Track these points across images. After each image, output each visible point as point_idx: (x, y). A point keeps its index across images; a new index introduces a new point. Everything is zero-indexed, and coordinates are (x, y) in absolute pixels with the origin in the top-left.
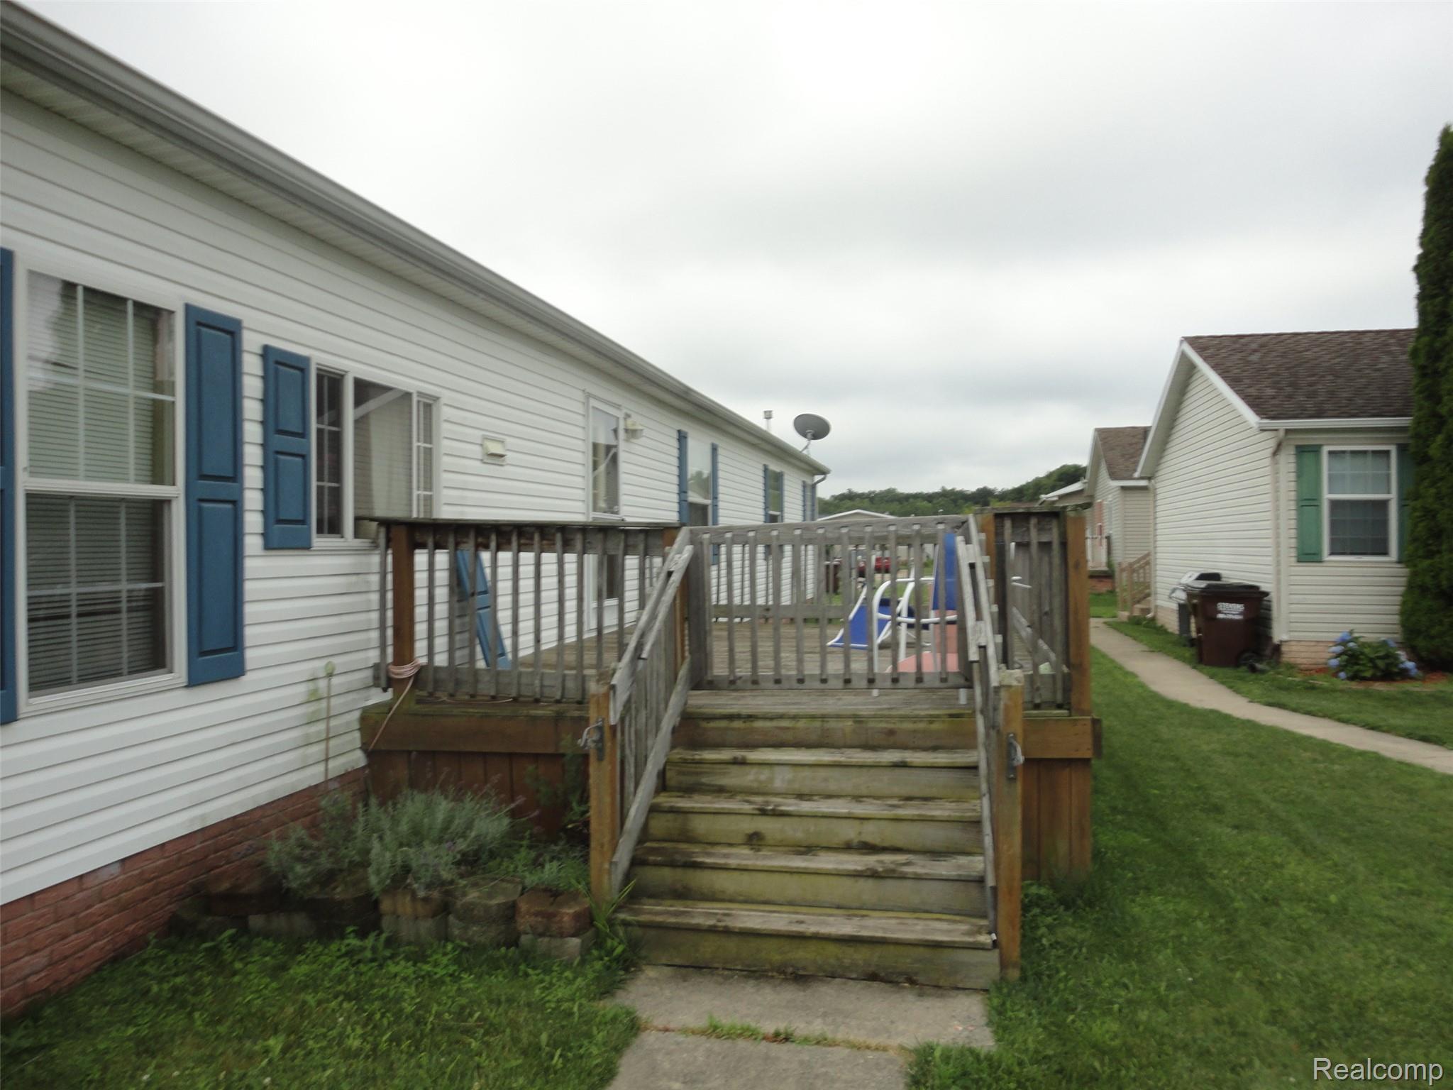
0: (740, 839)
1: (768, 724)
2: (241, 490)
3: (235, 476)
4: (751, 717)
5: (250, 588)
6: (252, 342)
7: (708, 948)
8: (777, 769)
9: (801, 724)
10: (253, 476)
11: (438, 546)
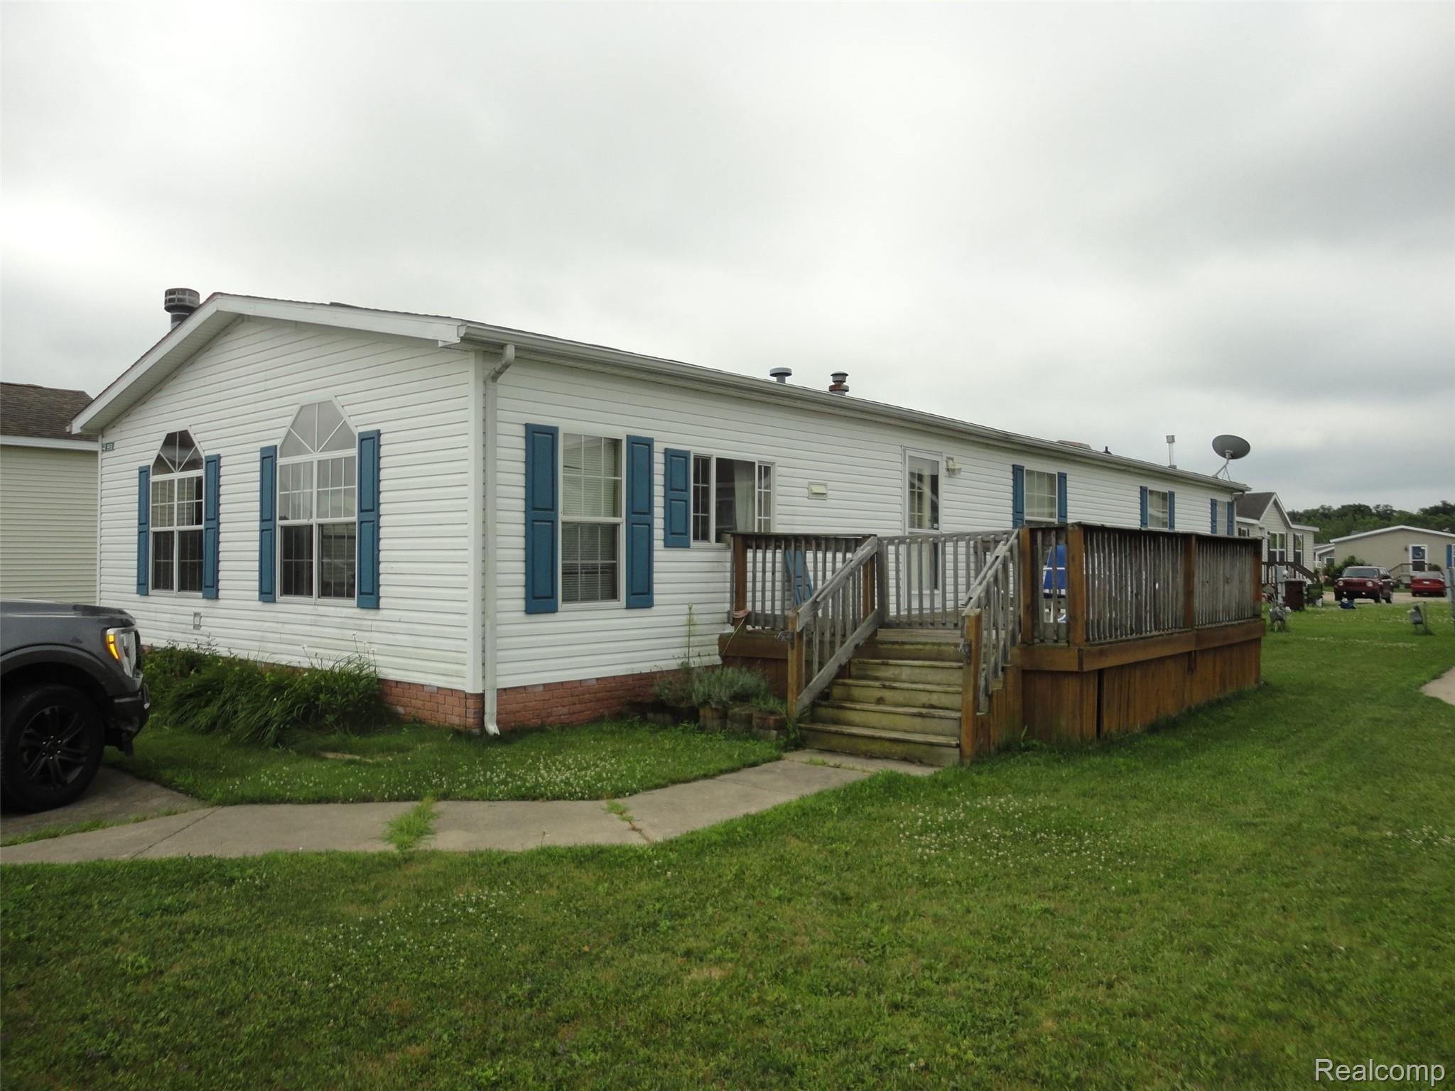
0: (873, 701)
1: (911, 647)
2: (652, 518)
3: (649, 511)
4: (903, 643)
5: (657, 566)
6: (659, 448)
7: (835, 741)
8: (904, 668)
9: (928, 647)
10: (659, 512)
11: (758, 547)
